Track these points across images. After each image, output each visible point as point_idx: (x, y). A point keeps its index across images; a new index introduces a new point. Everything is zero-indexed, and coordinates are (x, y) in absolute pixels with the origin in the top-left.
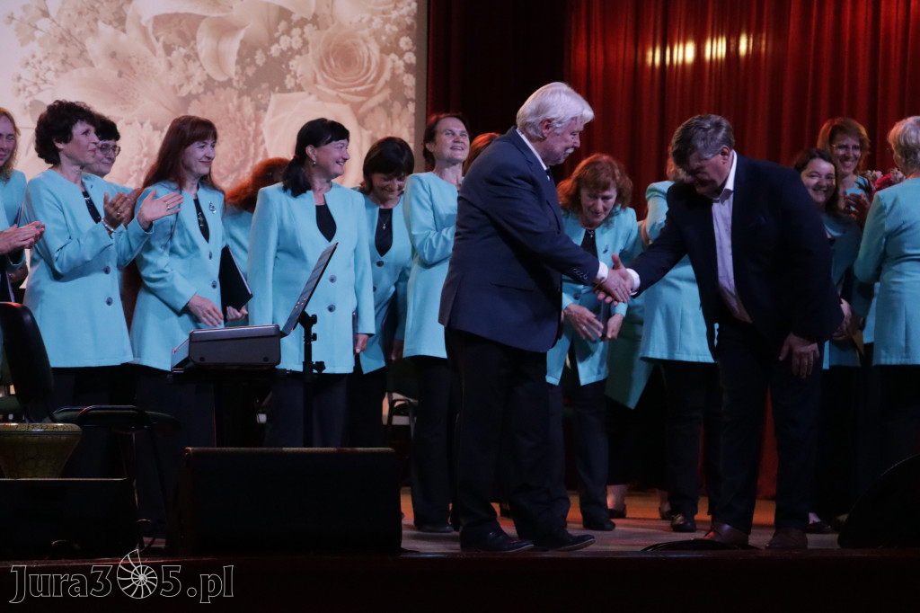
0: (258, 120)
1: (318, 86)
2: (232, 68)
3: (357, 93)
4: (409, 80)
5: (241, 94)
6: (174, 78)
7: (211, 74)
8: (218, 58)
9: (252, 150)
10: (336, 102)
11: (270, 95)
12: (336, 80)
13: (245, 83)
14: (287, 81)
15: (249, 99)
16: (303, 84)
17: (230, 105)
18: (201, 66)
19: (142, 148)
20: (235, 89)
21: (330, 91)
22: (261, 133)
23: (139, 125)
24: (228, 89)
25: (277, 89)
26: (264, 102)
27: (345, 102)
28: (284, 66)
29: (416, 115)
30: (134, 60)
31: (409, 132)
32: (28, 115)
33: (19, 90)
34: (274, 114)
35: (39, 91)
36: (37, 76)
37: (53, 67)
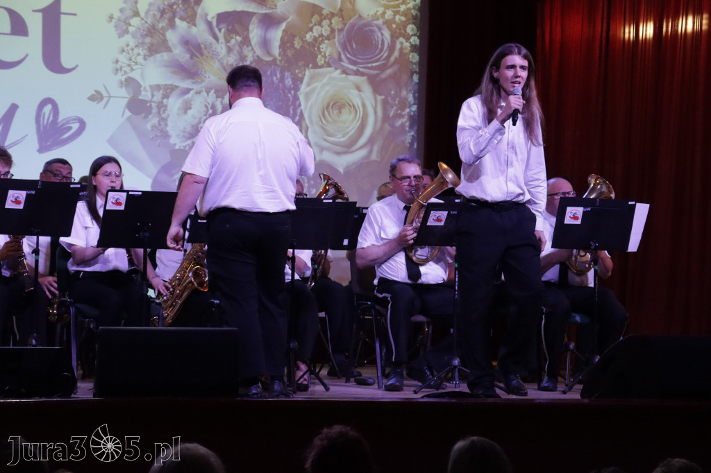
0: (297, 89)
1: (342, 63)
2: (276, 50)
3: (372, 68)
4: (415, 58)
5: (283, 70)
6: (232, 59)
7: (260, 55)
8: (265, 44)
10: (356, 75)
11: (305, 71)
12: (357, 58)
13: (286, 62)
14: (318, 60)
15: (289, 73)
16: (330, 62)
17: (275, 78)
18: (253, 49)
19: (208, 110)
20: (279, 66)
21: (351, 67)
22: (298, 99)
23: (206, 94)
24: (273, 66)
26: (300, 75)
27: (362, 74)
28: (316, 49)
29: (419, 84)
30: (202, 46)
31: (414, 96)
32: (124, 88)
33: (117, 70)
34: (309, 85)
35: (132, 70)
36: (130, 60)
37: (142, 53)
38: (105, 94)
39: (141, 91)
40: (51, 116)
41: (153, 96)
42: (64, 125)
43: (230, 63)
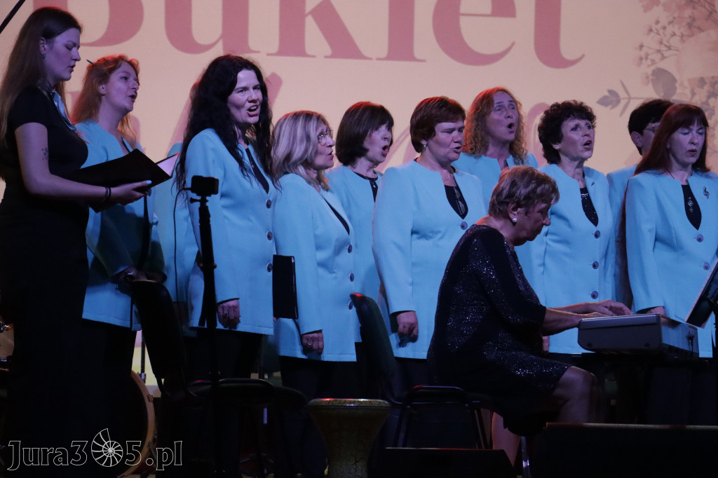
32: (650, 85)
33: (641, 59)
35: (663, 57)
36: (662, 43)
38: (622, 94)
39: (675, 87)
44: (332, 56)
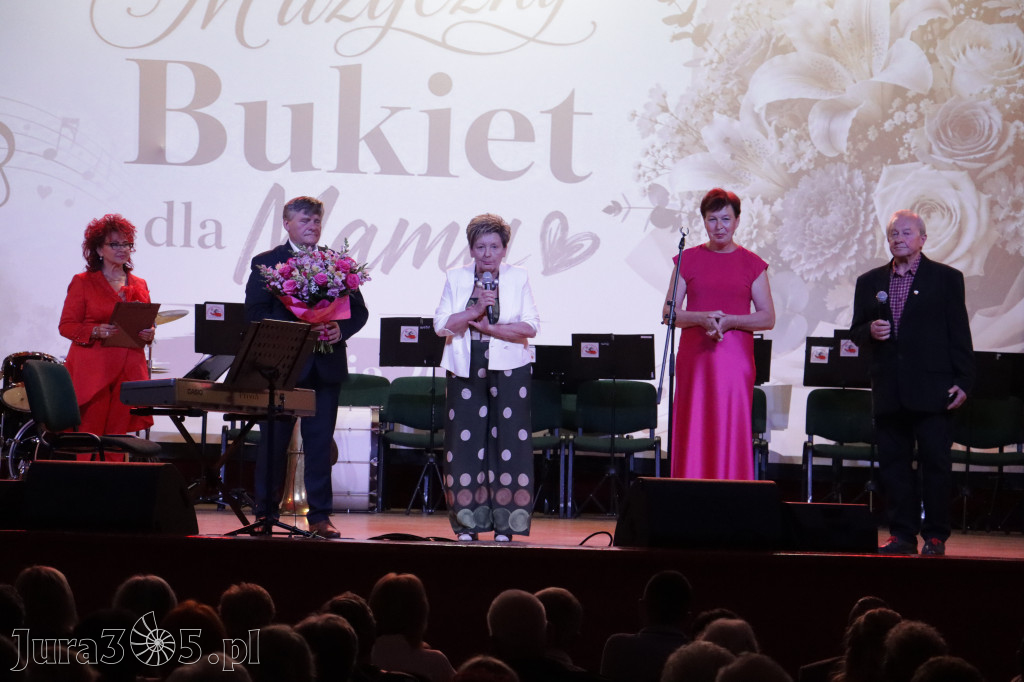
0: (869, 190)
1: (933, 156)
2: (843, 144)
3: (976, 161)
5: (852, 167)
6: (785, 157)
7: (821, 150)
8: (829, 137)
9: (862, 218)
10: (953, 169)
11: (882, 167)
12: (954, 149)
13: (856, 157)
14: (899, 153)
15: (860, 171)
16: (916, 155)
17: (840, 178)
18: (812, 144)
20: (846, 163)
21: (946, 160)
22: (872, 202)
23: (750, 201)
24: (839, 164)
25: (889, 161)
26: (875, 173)
27: (961, 169)
28: (897, 140)
30: (747, 143)
32: (647, 198)
33: (639, 176)
34: (886, 184)
35: (658, 175)
36: (656, 163)
37: (670, 155)
38: (623, 204)
39: (668, 200)
40: (559, 232)
41: (683, 205)
42: (574, 241)
43: (782, 162)
44: (381, 173)
